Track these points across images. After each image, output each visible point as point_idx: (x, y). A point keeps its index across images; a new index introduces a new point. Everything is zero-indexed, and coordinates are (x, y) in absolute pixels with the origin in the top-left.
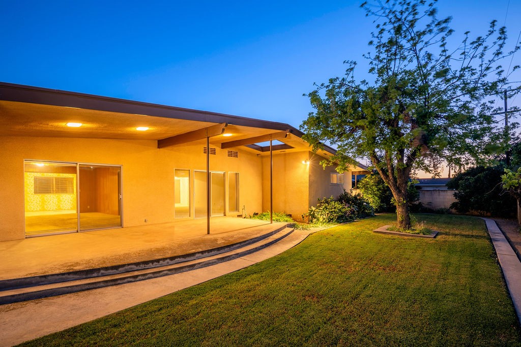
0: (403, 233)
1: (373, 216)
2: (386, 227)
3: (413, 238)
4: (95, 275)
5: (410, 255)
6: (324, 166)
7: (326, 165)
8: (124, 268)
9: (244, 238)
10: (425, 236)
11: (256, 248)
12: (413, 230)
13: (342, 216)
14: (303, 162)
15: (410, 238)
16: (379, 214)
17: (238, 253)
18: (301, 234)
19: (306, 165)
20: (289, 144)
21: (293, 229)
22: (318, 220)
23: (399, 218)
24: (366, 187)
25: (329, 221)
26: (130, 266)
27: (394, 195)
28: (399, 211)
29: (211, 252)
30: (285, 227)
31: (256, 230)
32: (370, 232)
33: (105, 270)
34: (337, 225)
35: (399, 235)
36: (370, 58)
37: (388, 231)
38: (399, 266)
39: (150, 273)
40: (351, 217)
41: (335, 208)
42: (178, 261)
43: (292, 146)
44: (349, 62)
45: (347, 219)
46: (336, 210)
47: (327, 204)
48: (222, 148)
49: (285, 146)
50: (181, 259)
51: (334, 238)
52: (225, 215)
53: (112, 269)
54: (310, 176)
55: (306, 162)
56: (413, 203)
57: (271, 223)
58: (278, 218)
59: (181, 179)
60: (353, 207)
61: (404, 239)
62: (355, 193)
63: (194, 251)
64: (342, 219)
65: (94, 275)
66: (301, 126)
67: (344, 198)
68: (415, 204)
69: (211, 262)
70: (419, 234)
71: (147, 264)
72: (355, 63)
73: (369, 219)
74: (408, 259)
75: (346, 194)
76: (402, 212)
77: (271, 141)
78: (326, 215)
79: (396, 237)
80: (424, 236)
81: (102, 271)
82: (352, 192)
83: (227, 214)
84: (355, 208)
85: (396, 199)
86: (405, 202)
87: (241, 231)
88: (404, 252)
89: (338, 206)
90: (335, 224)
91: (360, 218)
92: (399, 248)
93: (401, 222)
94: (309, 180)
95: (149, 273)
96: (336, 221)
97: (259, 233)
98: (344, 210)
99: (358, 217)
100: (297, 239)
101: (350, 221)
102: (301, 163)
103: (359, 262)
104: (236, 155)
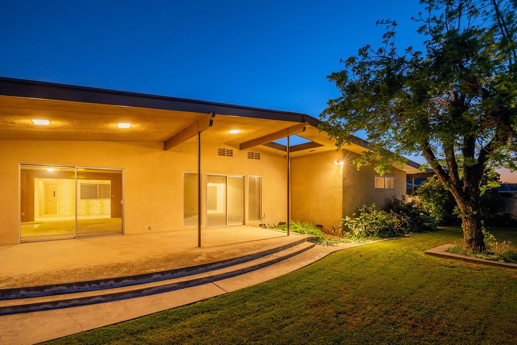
0: (472, 258)
1: (435, 230)
2: (447, 246)
3: (486, 266)
4: (14, 295)
5: (472, 300)
6: (359, 165)
7: (361, 165)
8: (51, 289)
9: (234, 254)
10: (508, 264)
11: (243, 270)
12: (489, 253)
13: (387, 230)
14: (336, 163)
15: (482, 266)
16: (443, 228)
17: (213, 276)
18: (321, 251)
19: (339, 166)
20: (316, 141)
21: (314, 244)
22: (352, 233)
23: (467, 236)
24: (427, 193)
25: (368, 235)
26: (59, 288)
27: (458, 204)
28: (466, 226)
29: (176, 272)
30: (303, 241)
31: (260, 245)
32: (420, 253)
33: (26, 291)
34: (376, 241)
35: (465, 260)
36: (421, 20)
37: (448, 254)
38: (444, 323)
39: (76, 299)
40: (400, 231)
41: (377, 219)
42: (127, 283)
43: (320, 143)
44: (385, 22)
45: (394, 233)
46: (378, 221)
47: (367, 214)
48: (241, 149)
49: (313, 145)
50: (131, 281)
51: (361, 260)
52: (244, 224)
53: (35, 290)
54: (344, 179)
55: (338, 162)
56: (496, 214)
57: (288, 235)
58: (302, 229)
59: (217, 185)
60: (404, 218)
61: (470, 268)
62: (409, 200)
63: (154, 270)
64: (387, 232)
65: (12, 296)
66: (321, 115)
67: (392, 206)
68: (499, 215)
69: (168, 287)
70: (497, 260)
71: (82, 286)
72: (394, 24)
73: (426, 234)
74: (466, 309)
75: (397, 202)
76: (471, 227)
77: (288, 137)
78: (364, 228)
79: (458, 263)
80: (505, 264)
81: (22, 292)
82: (404, 200)
83: (247, 222)
84: (406, 219)
85: (460, 208)
86: (475, 213)
87: (241, 245)
88: (463, 292)
89: (382, 216)
90: (374, 240)
91: (415, 232)
92: (457, 283)
93: (470, 242)
94: (343, 184)
95: (73, 299)
96: (377, 235)
97: (259, 249)
98: (390, 222)
99: (411, 231)
100: (311, 258)
101: (398, 236)
102: (334, 164)
103: (376, 305)
104: (258, 157)
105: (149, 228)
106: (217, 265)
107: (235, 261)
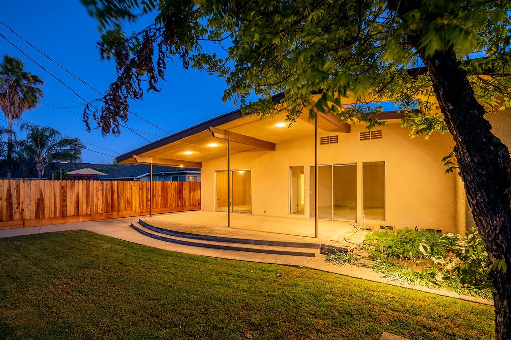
52: (356, 222)
57: (315, 237)
104: (377, 136)
105: (265, 212)
106: (189, 236)
107: (199, 237)
